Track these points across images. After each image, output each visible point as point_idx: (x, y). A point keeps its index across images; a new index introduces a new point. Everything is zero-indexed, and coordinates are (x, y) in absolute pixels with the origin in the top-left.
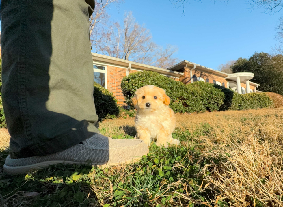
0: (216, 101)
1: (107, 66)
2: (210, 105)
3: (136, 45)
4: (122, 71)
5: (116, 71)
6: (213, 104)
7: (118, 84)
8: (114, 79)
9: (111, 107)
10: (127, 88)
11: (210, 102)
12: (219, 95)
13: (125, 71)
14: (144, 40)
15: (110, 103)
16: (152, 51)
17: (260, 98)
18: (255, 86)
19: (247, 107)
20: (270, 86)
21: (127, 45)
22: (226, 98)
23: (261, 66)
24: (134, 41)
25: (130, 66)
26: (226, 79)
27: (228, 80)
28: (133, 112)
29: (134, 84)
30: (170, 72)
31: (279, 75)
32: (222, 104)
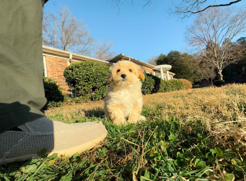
0: (149, 86)
1: (45, 56)
2: (145, 90)
3: (75, 38)
4: (62, 62)
5: (56, 61)
6: (146, 88)
7: (59, 74)
8: (55, 69)
9: (57, 95)
10: (71, 77)
11: (144, 87)
12: (151, 81)
13: (66, 62)
14: (82, 34)
15: (55, 91)
16: (91, 45)
17: (177, 83)
18: (172, 75)
19: (169, 90)
20: (181, 75)
21: (65, 38)
22: (155, 84)
23: (175, 61)
24: (73, 35)
25: (71, 57)
26: (153, 70)
27: (154, 70)
28: (79, 99)
29: (78, 73)
30: (110, 63)
31: (186, 67)
32: (153, 88)
